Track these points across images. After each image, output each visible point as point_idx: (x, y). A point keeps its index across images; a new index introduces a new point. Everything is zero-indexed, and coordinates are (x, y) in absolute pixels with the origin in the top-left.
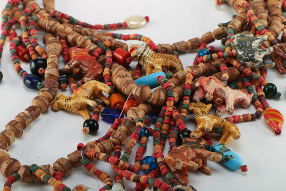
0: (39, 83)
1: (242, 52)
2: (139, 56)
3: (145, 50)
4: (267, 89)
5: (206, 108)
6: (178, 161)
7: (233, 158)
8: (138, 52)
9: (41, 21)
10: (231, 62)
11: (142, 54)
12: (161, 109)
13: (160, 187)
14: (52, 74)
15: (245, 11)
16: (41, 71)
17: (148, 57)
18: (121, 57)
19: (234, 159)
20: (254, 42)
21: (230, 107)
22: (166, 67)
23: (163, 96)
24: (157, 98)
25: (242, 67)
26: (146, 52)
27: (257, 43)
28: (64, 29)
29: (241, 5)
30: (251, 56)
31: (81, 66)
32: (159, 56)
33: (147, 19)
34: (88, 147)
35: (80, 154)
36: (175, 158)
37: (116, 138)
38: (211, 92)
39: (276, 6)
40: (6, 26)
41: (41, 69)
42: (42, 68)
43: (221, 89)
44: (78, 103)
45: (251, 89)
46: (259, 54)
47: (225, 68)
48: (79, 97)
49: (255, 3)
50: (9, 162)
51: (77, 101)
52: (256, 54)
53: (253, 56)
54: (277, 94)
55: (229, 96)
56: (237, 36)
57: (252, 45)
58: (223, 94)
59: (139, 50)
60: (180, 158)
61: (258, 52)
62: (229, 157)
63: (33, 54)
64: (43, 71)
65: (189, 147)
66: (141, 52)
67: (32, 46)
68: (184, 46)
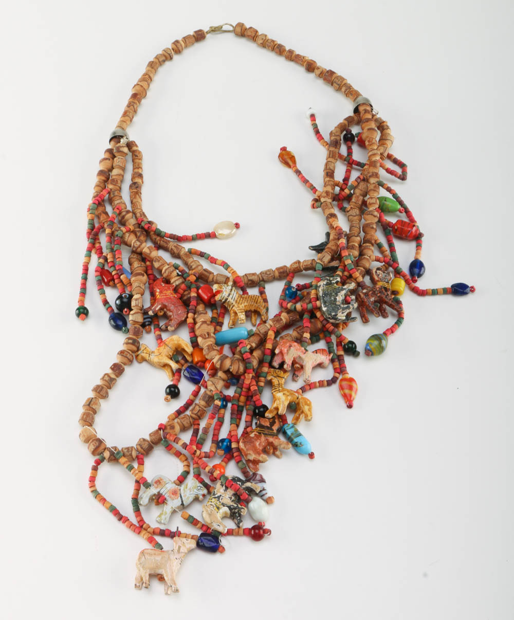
0: (123, 328)
1: (326, 308)
2: (223, 300)
3: (229, 295)
4: (346, 347)
5: (283, 378)
6: (250, 454)
7: (302, 445)
8: (223, 297)
9: (127, 238)
10: (315, 312)
11: (226, 299)
12: (240, 378)
13: (231, 487)
14: (137, 320)
15: (337, 237)
16: (126, 312)
17: (232, 304)
18: (206, 297)
19: (303, 447)
20: (339, 294)
21: (307, 378)
22: (250, 311)
23: (242, 369)
24: (236, 371)
25: (325, 322)
26: (231, 296)
27: (342, 296)
28: (150, 254)
29: (335, 227)
30: (334, 315)
31: (165, 310)
32: (244, 301)
33: (237, 226)
34: (168, 427)
35: (160, 435)
36: (247, 450)
37: (195, 414)
38: (289, 364)
39: (371, 226)
40: (91, 239)
41: (126, 310)
42: (127, 308)
43: (300, 357)
44: (161, 362)
45: (332, 346)
46: (343, 313)
47: (307, 325)
48: (162, 356)
49: (351, 215)
50: (95, 445)
51: (160, 361)
52: (340, 312)
53: (336, 315)
54: (356, 353)
55: (307, 364)
56: (324, 284)
57: (336, 299)
58: (302, 362)
59: (224, 295)
60: (252, 450)
61: (341, 310)
62: (299, 443)
63: (118, 283)
64: (128, 312)
65: (262, 435)
66: (226, 297)
67: (117, 274)
68: (272, 276)
